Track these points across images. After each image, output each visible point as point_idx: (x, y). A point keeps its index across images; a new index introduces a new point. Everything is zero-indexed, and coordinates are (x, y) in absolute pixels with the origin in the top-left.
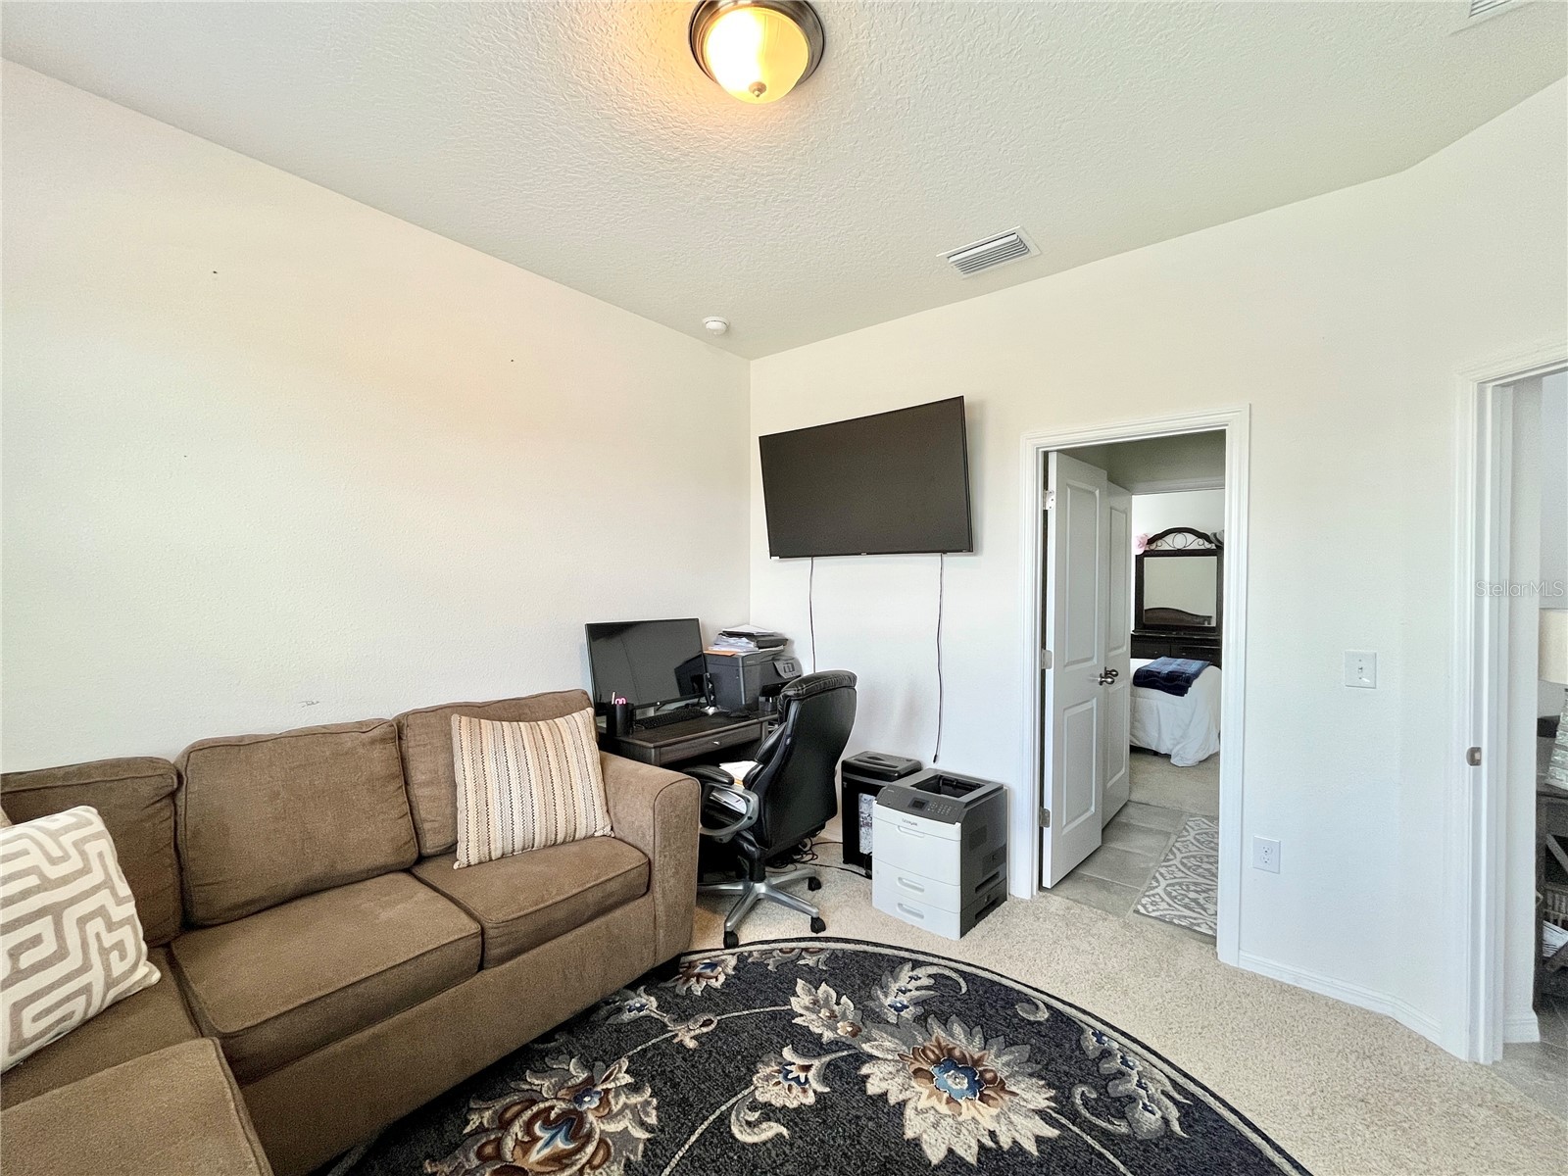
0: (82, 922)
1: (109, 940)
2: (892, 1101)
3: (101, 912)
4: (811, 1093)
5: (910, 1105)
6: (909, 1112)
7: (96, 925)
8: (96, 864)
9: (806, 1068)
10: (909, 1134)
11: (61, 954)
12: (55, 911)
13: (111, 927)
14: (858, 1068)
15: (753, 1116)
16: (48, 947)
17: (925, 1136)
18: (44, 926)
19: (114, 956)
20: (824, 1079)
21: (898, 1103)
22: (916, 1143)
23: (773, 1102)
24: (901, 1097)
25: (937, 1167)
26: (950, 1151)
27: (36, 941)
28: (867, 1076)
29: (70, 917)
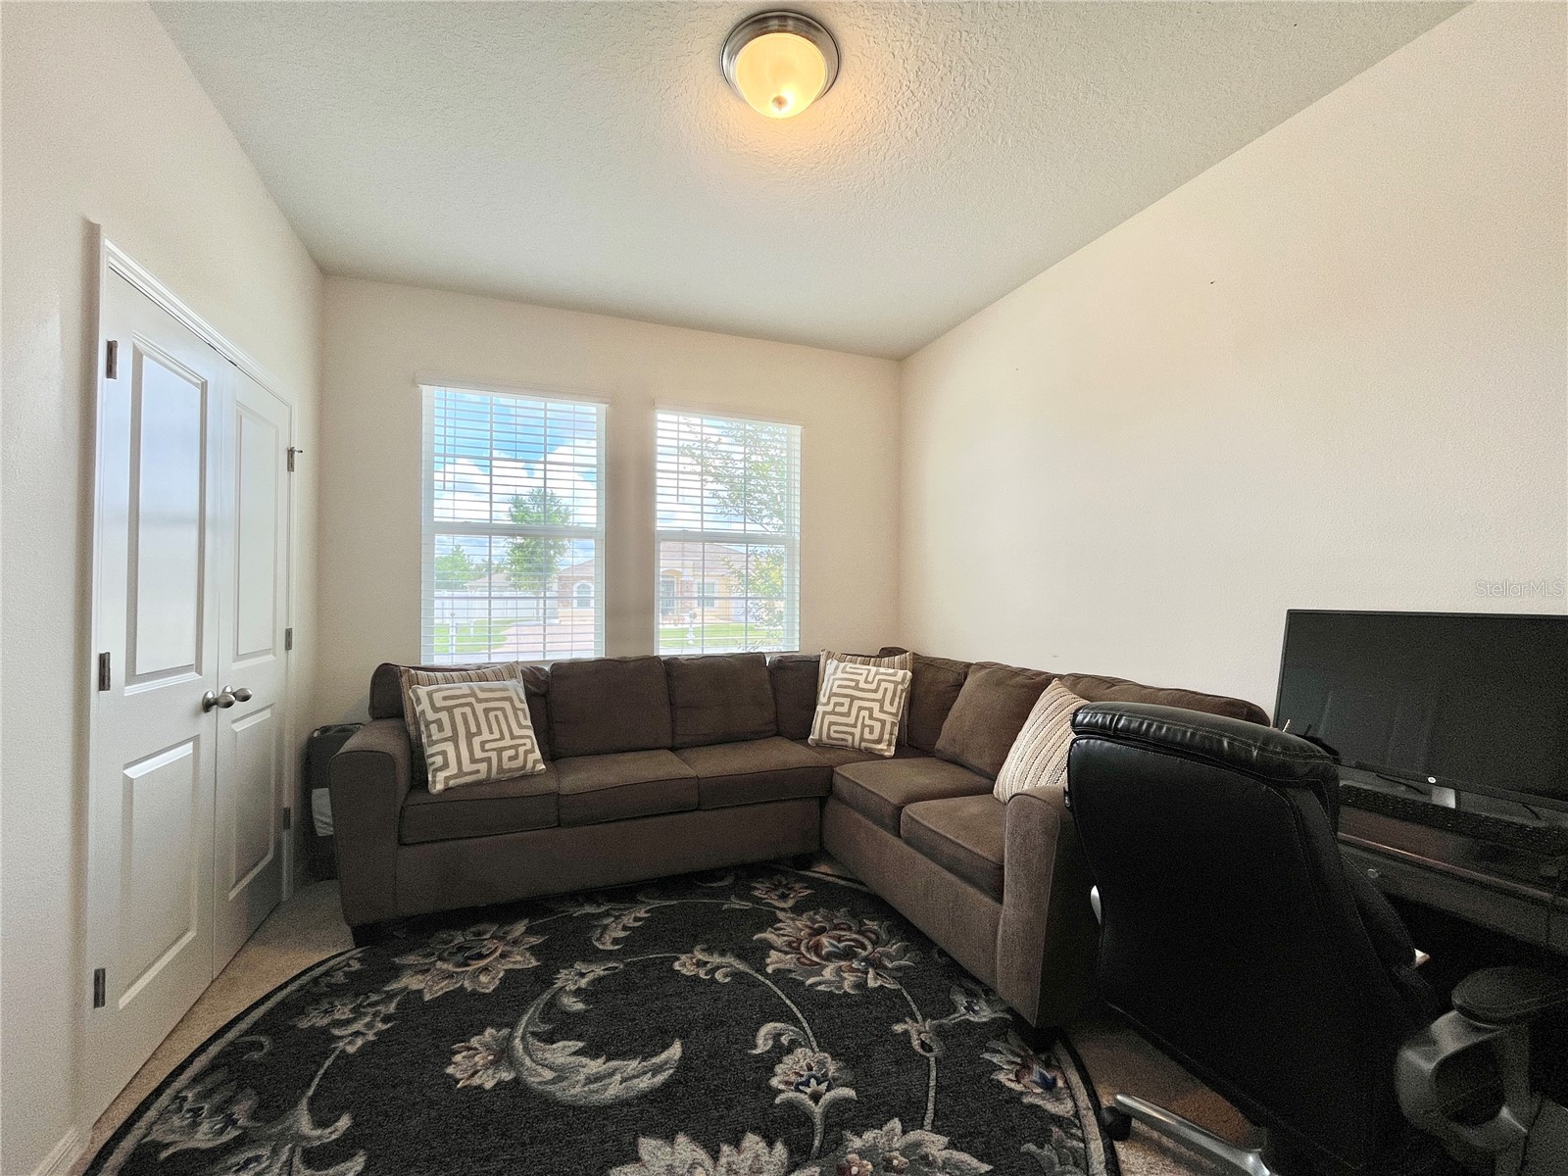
0: (861, 708)
1: (868, 722)
2: (725, 1149)
3: (871, 710)
4: (782, 1087)
5: (708, 1163)
6: (701, 1155)
7: (865, 713)
8: (881, 691)
9: (816, 1097)
10: (681, 1139)
11: (848, 715)
12: (853, 698)
13: (871, 717)
14: (786, 1143)
15: (784, 1040)
16: (845, 709)
17: (669, 1149)
18: (847, 701)
19: (867, 730)
20: (790, 1105)
21: (718, 1152)
22: (670, 1138)
23: (790, 1056)
24: (723, 1160)
25: (636, 1138)
26: (638, 1159)
27: (842, 705)
28: (771, 1144)
29: (857, 704)
